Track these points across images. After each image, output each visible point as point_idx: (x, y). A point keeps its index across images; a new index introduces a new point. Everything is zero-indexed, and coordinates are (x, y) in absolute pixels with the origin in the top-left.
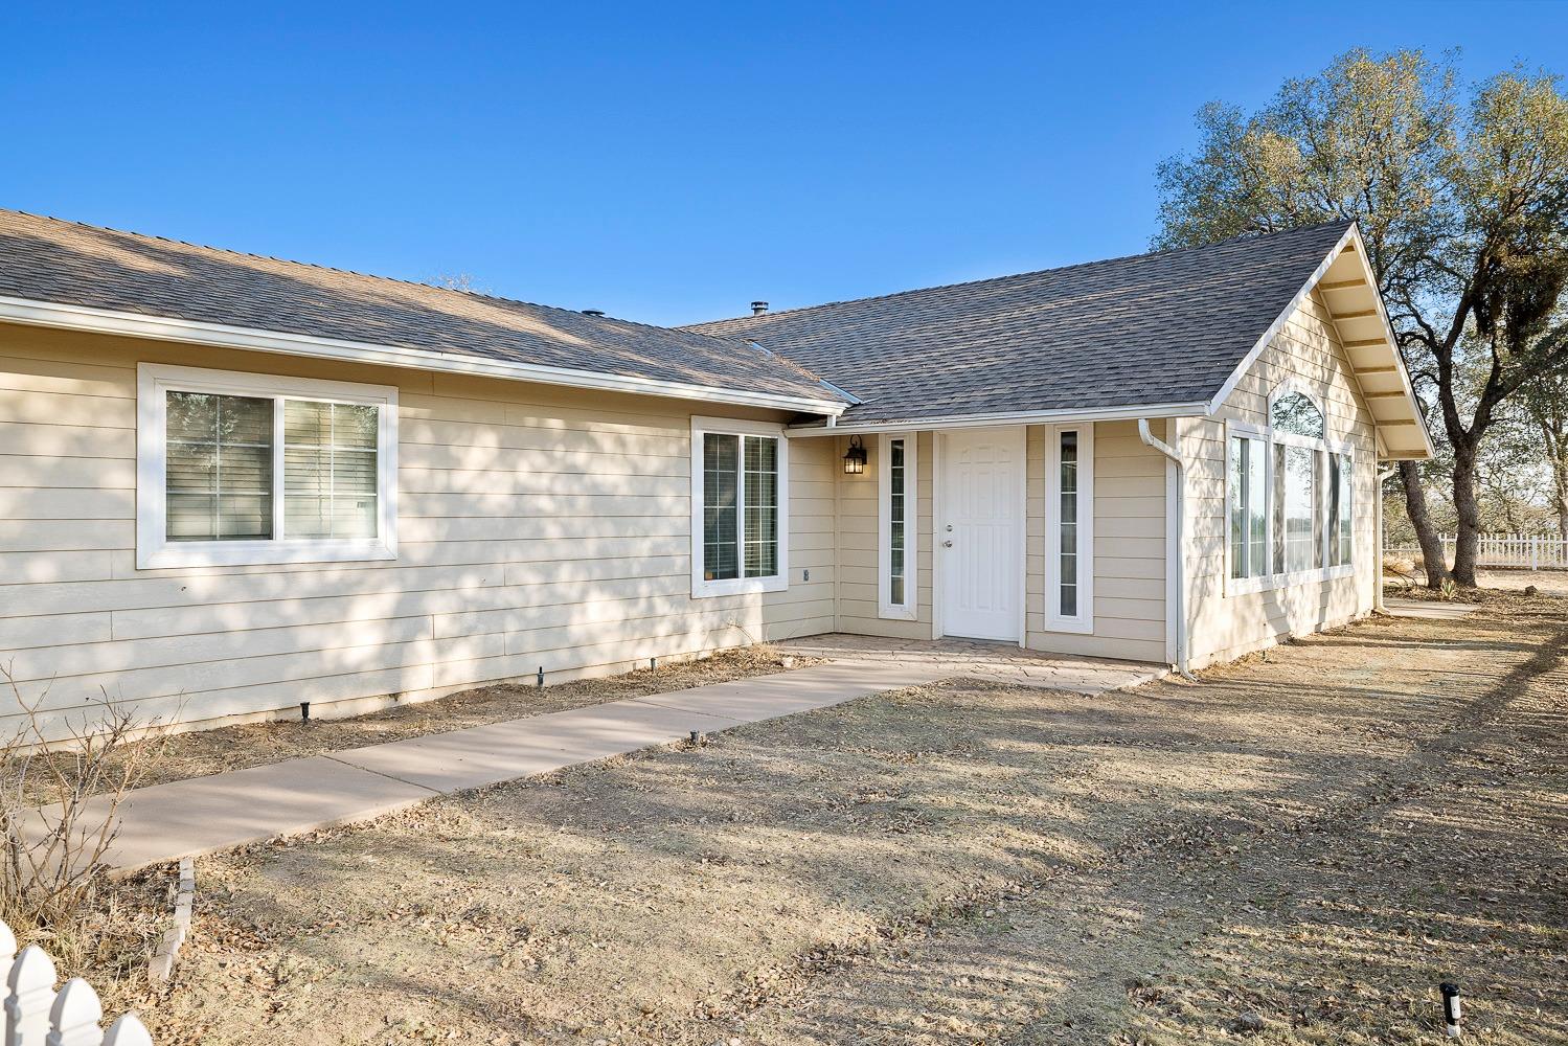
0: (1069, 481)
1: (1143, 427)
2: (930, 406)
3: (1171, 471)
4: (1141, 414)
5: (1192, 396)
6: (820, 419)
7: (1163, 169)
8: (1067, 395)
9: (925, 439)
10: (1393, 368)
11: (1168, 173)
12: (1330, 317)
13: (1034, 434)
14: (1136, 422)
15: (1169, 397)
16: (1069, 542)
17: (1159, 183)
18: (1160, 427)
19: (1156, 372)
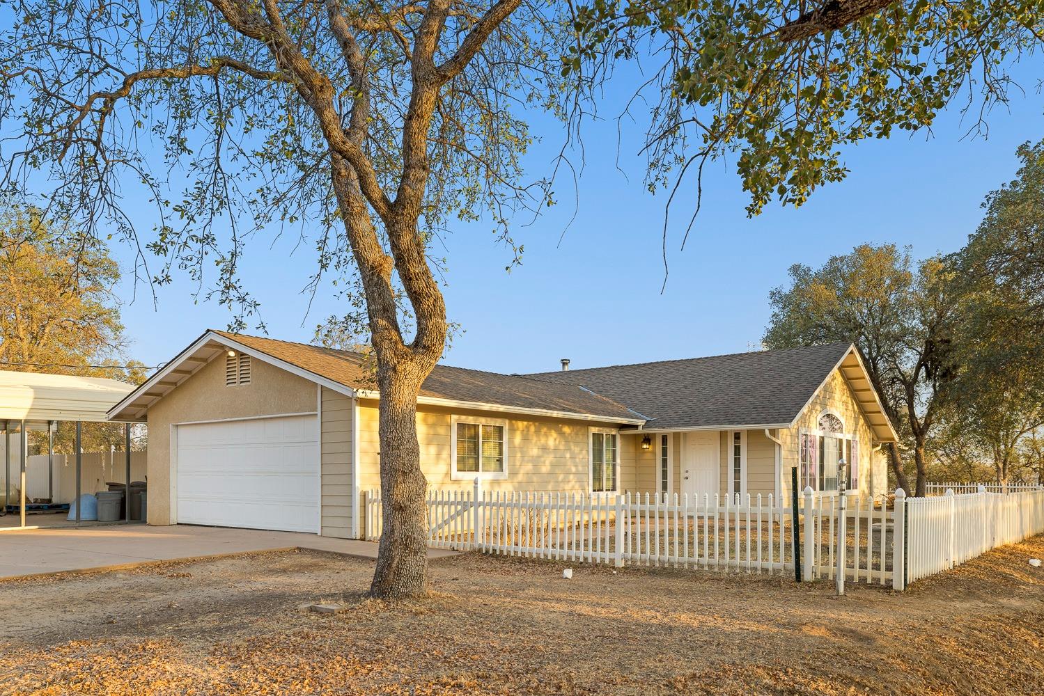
0: (737, 450)
1: (767, 432)
2: (682, 422)
3: (777, 448)
4: (766, 427)
5: (785, 421)
6: (636, 427)
7: (773, 294)
8: (738, 419)
9: (677, 436)
10: (869, 390)
11: (775, 296)
12: (848, 380)
13: (723, 435)
14: (764, 430)
15: (777, 421)
16: (737, 475)
17: (771, 301)
18: (773, 432)
19: (771, 410)
